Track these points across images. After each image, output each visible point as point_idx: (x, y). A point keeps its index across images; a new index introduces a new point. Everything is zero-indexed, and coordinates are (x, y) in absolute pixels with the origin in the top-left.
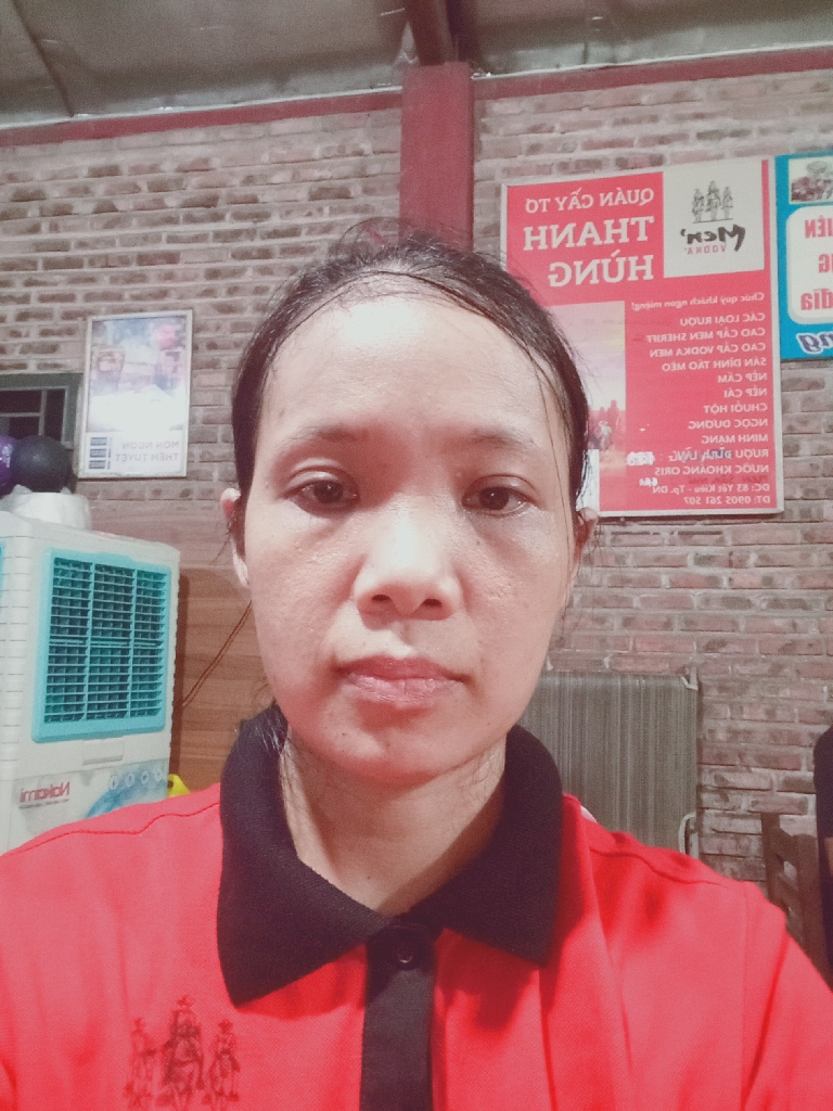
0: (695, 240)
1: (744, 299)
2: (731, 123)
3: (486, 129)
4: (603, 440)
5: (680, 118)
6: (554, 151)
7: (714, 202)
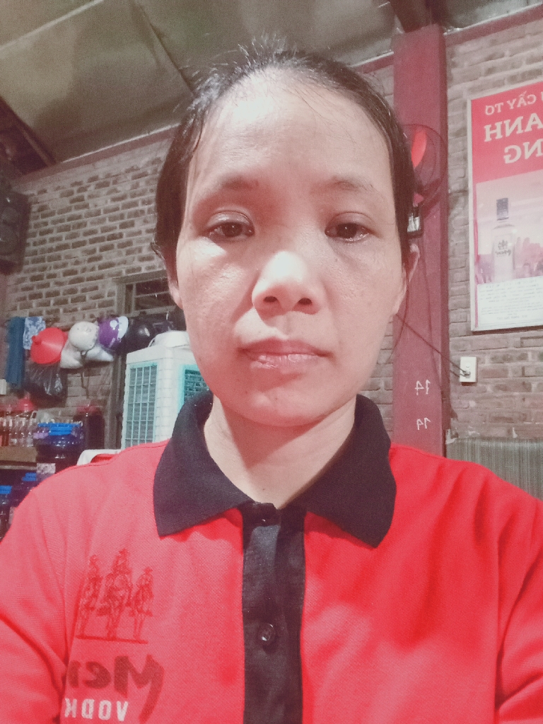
3: (454, 65)
6: (506, 70)
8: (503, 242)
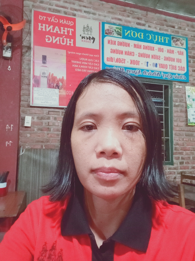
0: (83, 38)
1: (94, 56)
2: (92, 10)
4: (60, 87)
5: (80, 6)
6: (47, 4)
7: (88, 29)
8: (44, 73)
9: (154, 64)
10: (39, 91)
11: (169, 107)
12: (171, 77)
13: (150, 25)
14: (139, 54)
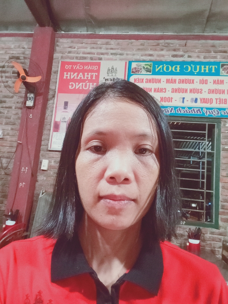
0: (107, 81)
2: (119, 51)
3: (58, 46)
5: (107, 49)
6: (75, 54)
7: (113, 71)
8: (64, 118)
9: (193, 99)
10: (57, 136)
11: (215, 152)
12: (218, 113)
13: (190, 55)
14: (172, 89)
